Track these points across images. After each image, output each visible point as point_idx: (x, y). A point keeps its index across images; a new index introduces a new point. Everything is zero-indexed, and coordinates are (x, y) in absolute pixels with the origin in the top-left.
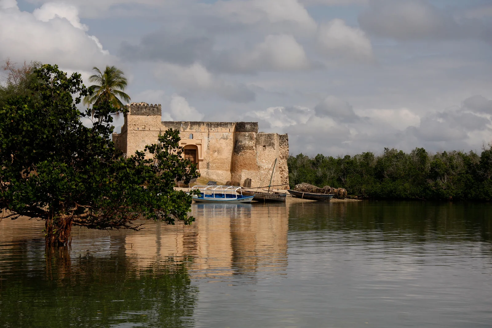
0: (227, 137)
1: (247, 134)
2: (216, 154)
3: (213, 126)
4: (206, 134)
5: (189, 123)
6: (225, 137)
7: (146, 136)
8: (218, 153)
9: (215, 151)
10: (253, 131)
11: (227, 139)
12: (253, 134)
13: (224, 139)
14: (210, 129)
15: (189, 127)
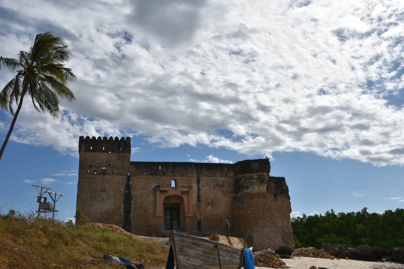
0: (223, 183)
1: (255, 175)
2: (210, 207)
3: (204, 169)
4: (195, 179)
5: (170, 164)
6: (221, 184)
7: (108, 182)
8: (212, 207)
9: (209, 204)
10: (263, 171)
11: (223, 186)
12: (264, 176)
13: (219, 186)
14: (199, 173)
15: (170, 169)
